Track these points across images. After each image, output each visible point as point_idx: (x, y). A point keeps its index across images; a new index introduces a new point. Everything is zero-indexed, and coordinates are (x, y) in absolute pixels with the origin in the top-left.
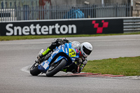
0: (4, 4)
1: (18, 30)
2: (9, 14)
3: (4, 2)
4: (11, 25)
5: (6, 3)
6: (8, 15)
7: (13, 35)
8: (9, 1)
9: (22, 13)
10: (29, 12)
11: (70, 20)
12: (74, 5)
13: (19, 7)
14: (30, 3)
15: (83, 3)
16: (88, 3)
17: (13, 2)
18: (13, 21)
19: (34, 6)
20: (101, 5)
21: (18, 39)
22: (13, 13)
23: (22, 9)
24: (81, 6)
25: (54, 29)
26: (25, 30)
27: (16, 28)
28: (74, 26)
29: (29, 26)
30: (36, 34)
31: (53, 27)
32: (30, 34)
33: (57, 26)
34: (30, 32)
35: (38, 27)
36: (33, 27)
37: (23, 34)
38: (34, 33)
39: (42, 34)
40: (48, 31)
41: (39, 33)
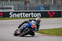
0: (9, 4)
1: (15, 15)
2: (11, 8)
7: (13, 17)
8: (11, 2)
9: (17, 7)
10: (20, 7)
11: (38, 11)
12: (40, 4)
13: (16, 5)
14: (20, 3)
15: (44, 4)
16: (46, 4)
17: (13, 3)
18: (13, 11)
19: (22, 5)
20: (52, 5)
21: (15, 19)
22: (13, 8)
23: (17, 6)
24: (43, 5)
25: (31, 15)
26: (18, 15)
27: (14, 14)
28: (40, 14)
29: (20, 13)
30: (23, 17)
31: (30, 14)
32: (20, 17)
33: (32, 14)
34: (20, 16)
35: (24, 14)
36: (21, 14)
37: (17, 17)
38: (22, 17)
39: (25, 17)
40: (28, 16)
41: (24, 16)
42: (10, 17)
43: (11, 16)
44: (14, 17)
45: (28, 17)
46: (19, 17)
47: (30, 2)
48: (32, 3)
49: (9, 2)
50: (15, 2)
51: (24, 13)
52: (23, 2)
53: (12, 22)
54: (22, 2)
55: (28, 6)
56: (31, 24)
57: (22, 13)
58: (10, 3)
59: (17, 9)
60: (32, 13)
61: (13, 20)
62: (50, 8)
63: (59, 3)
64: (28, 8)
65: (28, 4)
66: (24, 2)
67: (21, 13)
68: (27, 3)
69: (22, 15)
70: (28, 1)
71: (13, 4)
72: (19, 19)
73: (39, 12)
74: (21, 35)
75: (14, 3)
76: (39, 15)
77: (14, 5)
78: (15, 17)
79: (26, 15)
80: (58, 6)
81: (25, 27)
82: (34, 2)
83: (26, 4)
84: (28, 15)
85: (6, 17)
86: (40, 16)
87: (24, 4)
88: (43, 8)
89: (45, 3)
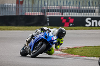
1: (95, 23)
3: (91, 1)
4: (90, 19)
5: (92, 2)
7: (91, 26)
17: (97, 1)
42: (86, 25)
43: (88, 24)
44: (93, 25)
61: (92, 30)
85: (79, 26)
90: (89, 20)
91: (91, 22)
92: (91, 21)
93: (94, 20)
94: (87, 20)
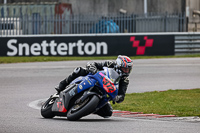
0: (5, 11)
1: (24, 49)
2: (12, 25)
4: (15, 41)
6: (11, 27)
7: (17, 55)
8: (12, 7)
9: (30, 24)
10: (41, 23)
11: (99, 35)
12: (105, 13)
13: (27, 15)
14: (42, 10)
15: (118, 11)
16: (125, 12)
17: (17, 8)
18: (18, 36)
19: (48, 14)
20: (143, 15)
21: (24, 61)
22: (18, 24)
23: (30, 19)
24: (115, 15)
25: (75, 49)
26: (35, 49)
27: (21, 46)
28: (104, 45)
29: (40, 43)
30: (50, 55)
31: (74, 45)
32: (42, 54)
33: (80, 44)
34: (41, 51)
35: (53, 44)
36: (45, 44)
37: (31, 55)
38: (47, 53)
39: (58, 55)
40: (68, 51)
41: (54, 53)
42: (9, 53)
43: (12, 51)
44: (21, 53)
45: (68, 55)
46: (39, 53)
47: (74, 7)
48: (79, 8)
49: (5, 7)
50: (24, 8)
51: (53, 42)
52: (51, 8)
53: (16, 70)
54: (48, 7)
55: (67, 18)
56: (102, 78)
57: (48, 42)
58: (8, 9)
59: (30, 30)
60: (80, 42)
61: (18, 64)
62: (138, 25)
63: (167, 9)
64: (68, 25)
65: (67, 13)
66: (53, 6)
67: (44, 42)
68: (63, 8)
69: (48, 49)
70: (66, 2)
71: (17, 11)
72: (36, 61)
73: (100, 39)
74: (69, 114)
75: (21, 9)
76: (102, 47)
77: (21, 17)
78: (24, 54)
79: (59, 49)
80: (165, 20)
81: (81, 87)
82: (86, 7)
83: (59, 11)
84: (66, 48)
86: (105, 52)
87: (54, 12)
88: (115, 26)
89: (122, 10)
90: (13, 44)
91: (18, 47)
92: (16, 45)
93: (23, 43)
94: (9, 44)
